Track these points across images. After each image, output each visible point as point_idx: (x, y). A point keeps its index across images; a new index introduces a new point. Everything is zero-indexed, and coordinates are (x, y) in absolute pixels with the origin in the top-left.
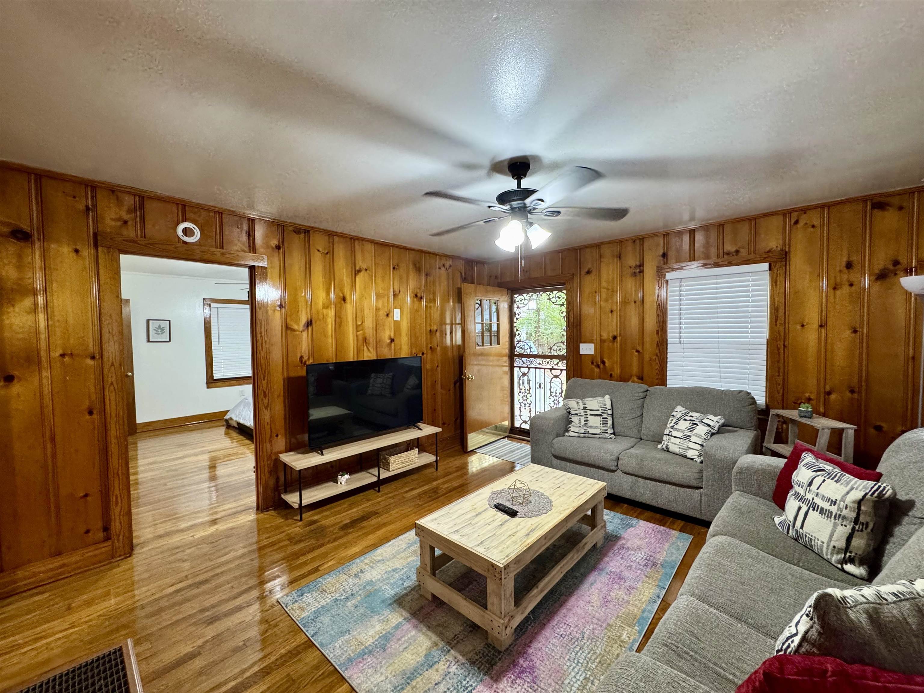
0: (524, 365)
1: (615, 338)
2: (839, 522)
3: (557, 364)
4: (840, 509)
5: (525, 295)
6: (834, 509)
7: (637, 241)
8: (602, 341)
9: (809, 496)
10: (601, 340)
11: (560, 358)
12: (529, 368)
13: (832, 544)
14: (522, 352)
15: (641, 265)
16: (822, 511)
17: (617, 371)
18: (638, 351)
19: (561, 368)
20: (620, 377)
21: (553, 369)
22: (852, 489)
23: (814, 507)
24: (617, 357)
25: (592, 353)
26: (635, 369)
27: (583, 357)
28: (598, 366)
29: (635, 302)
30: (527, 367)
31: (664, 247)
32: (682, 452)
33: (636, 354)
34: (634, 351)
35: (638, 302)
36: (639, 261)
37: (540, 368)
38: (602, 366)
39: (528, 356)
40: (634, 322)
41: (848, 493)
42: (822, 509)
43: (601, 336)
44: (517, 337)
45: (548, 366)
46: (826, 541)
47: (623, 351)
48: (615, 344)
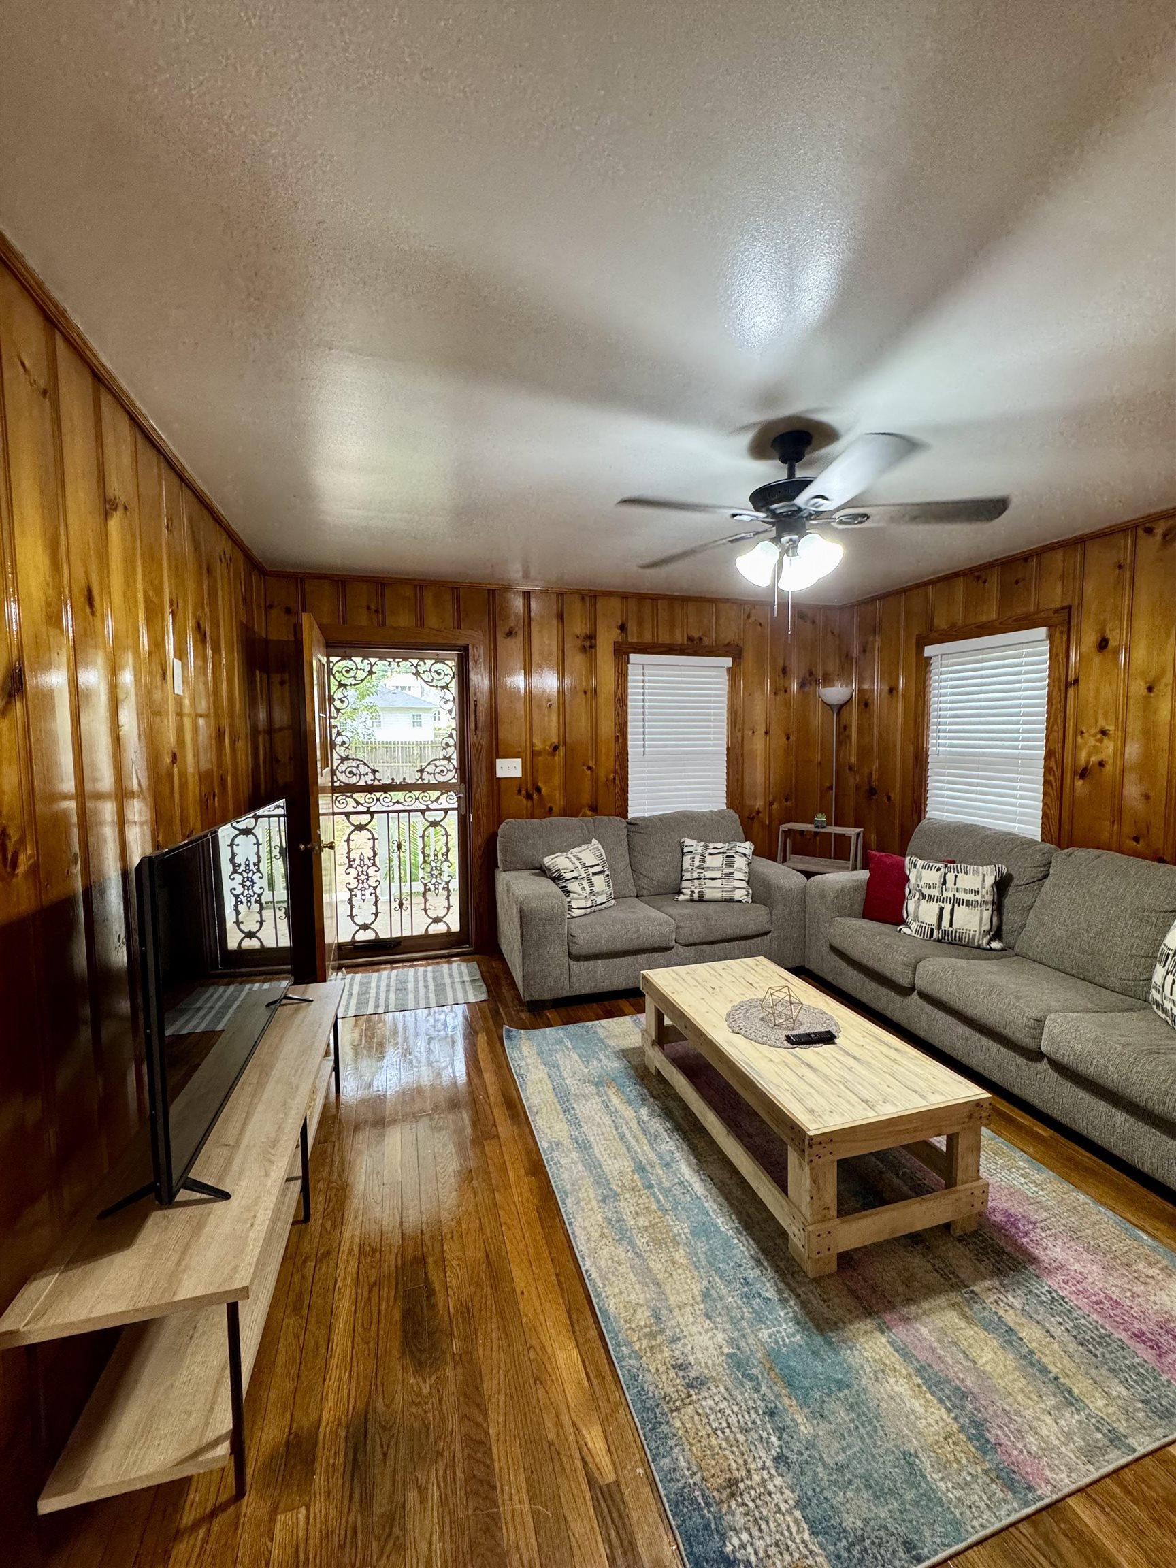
0: (360, 809)
1: (556, 748)
2: (984, 908)
3: (437, 800)
4: (983, 896)
5: (358, 660)
6: (978, 898)
7: (587, 599)
8: (534, 754)
9: (950, 895)
10: (533, 752)
11: (443, 787)
12: (372, 814)
13: (983, 929)
14: (354, 780)
15: (591, 637)
16: (968, 903)
17: (558, 801)
18: (590, 768)
19: (445, 805)
20: (565, 809)
21: (428, 809)
22: (984, 876)
23: (959, 902)
24: (557, 780)
25: (519, 774)
26: (586, 798)
27: (502, 783)
28: (529, 796)
29: (585, 693)
30: (368, 812)
31: (622, 616)
32: (727, 896)
33: (589, 772)
34: (585, 768)
35: (589, 693)
36: (591, 628)
37: (398, 811)
38: (535, 796)
39: (370, 789)
40: (584, 722)
41: (984, 880)
42: (968, 901)
43: (532, 745)
44: (340, 750)
45: (418, 806)
46: (977, 929)
47: (569, 767)
48: (556, 758)
